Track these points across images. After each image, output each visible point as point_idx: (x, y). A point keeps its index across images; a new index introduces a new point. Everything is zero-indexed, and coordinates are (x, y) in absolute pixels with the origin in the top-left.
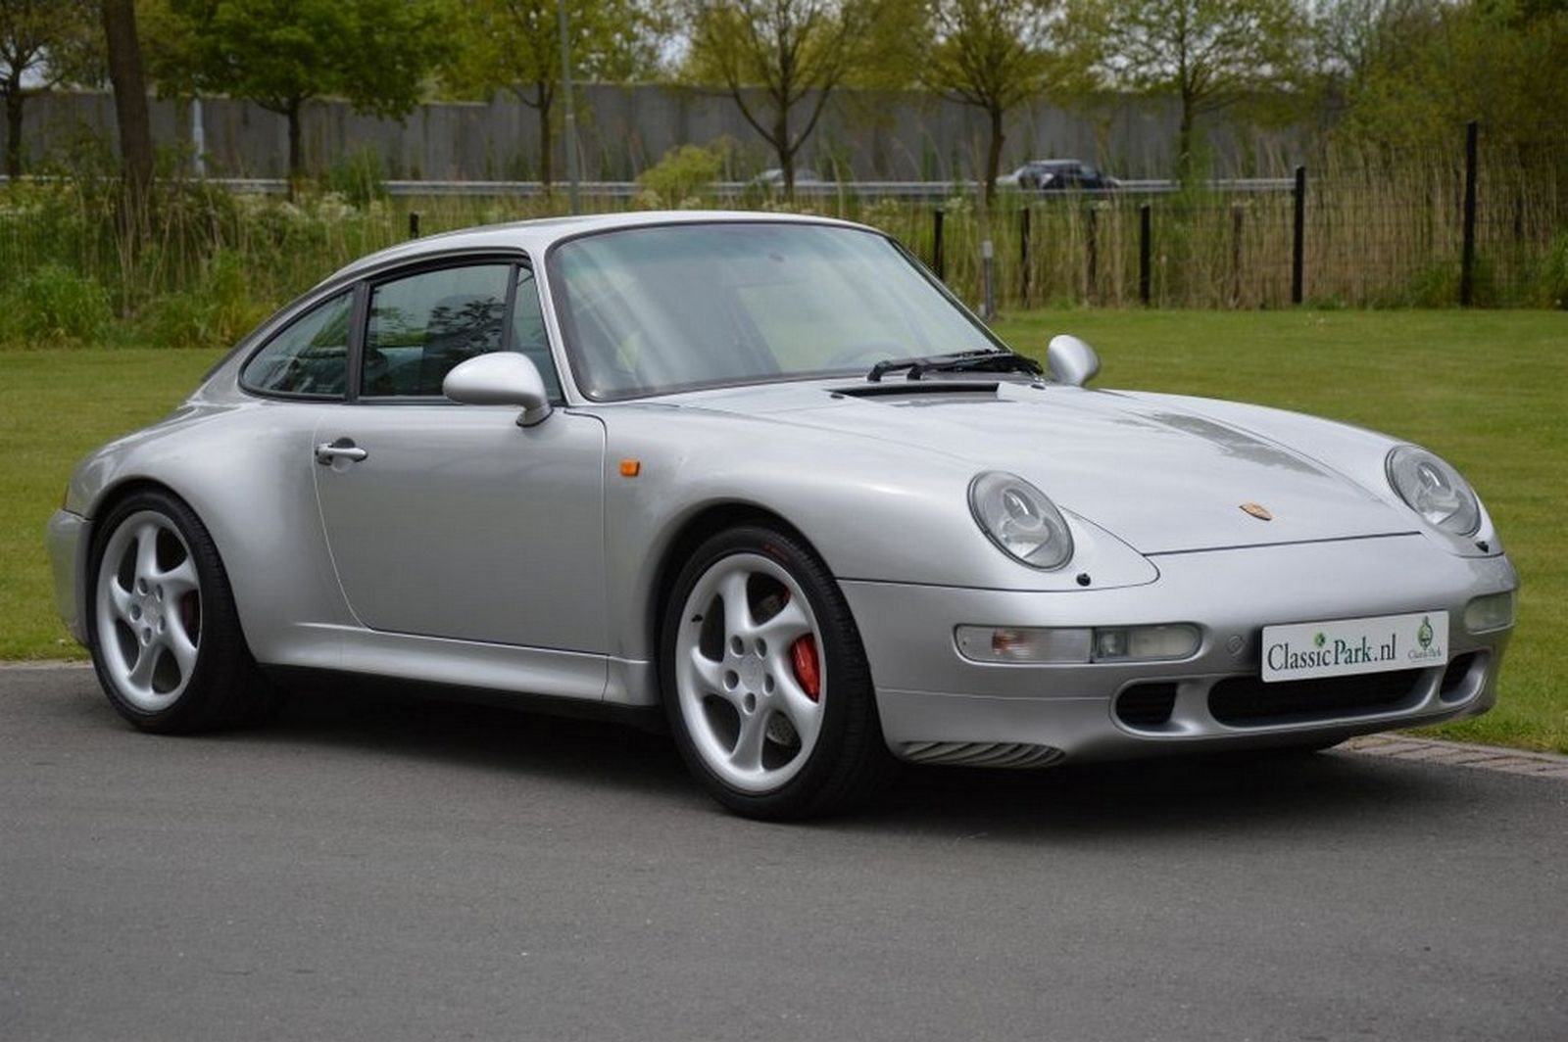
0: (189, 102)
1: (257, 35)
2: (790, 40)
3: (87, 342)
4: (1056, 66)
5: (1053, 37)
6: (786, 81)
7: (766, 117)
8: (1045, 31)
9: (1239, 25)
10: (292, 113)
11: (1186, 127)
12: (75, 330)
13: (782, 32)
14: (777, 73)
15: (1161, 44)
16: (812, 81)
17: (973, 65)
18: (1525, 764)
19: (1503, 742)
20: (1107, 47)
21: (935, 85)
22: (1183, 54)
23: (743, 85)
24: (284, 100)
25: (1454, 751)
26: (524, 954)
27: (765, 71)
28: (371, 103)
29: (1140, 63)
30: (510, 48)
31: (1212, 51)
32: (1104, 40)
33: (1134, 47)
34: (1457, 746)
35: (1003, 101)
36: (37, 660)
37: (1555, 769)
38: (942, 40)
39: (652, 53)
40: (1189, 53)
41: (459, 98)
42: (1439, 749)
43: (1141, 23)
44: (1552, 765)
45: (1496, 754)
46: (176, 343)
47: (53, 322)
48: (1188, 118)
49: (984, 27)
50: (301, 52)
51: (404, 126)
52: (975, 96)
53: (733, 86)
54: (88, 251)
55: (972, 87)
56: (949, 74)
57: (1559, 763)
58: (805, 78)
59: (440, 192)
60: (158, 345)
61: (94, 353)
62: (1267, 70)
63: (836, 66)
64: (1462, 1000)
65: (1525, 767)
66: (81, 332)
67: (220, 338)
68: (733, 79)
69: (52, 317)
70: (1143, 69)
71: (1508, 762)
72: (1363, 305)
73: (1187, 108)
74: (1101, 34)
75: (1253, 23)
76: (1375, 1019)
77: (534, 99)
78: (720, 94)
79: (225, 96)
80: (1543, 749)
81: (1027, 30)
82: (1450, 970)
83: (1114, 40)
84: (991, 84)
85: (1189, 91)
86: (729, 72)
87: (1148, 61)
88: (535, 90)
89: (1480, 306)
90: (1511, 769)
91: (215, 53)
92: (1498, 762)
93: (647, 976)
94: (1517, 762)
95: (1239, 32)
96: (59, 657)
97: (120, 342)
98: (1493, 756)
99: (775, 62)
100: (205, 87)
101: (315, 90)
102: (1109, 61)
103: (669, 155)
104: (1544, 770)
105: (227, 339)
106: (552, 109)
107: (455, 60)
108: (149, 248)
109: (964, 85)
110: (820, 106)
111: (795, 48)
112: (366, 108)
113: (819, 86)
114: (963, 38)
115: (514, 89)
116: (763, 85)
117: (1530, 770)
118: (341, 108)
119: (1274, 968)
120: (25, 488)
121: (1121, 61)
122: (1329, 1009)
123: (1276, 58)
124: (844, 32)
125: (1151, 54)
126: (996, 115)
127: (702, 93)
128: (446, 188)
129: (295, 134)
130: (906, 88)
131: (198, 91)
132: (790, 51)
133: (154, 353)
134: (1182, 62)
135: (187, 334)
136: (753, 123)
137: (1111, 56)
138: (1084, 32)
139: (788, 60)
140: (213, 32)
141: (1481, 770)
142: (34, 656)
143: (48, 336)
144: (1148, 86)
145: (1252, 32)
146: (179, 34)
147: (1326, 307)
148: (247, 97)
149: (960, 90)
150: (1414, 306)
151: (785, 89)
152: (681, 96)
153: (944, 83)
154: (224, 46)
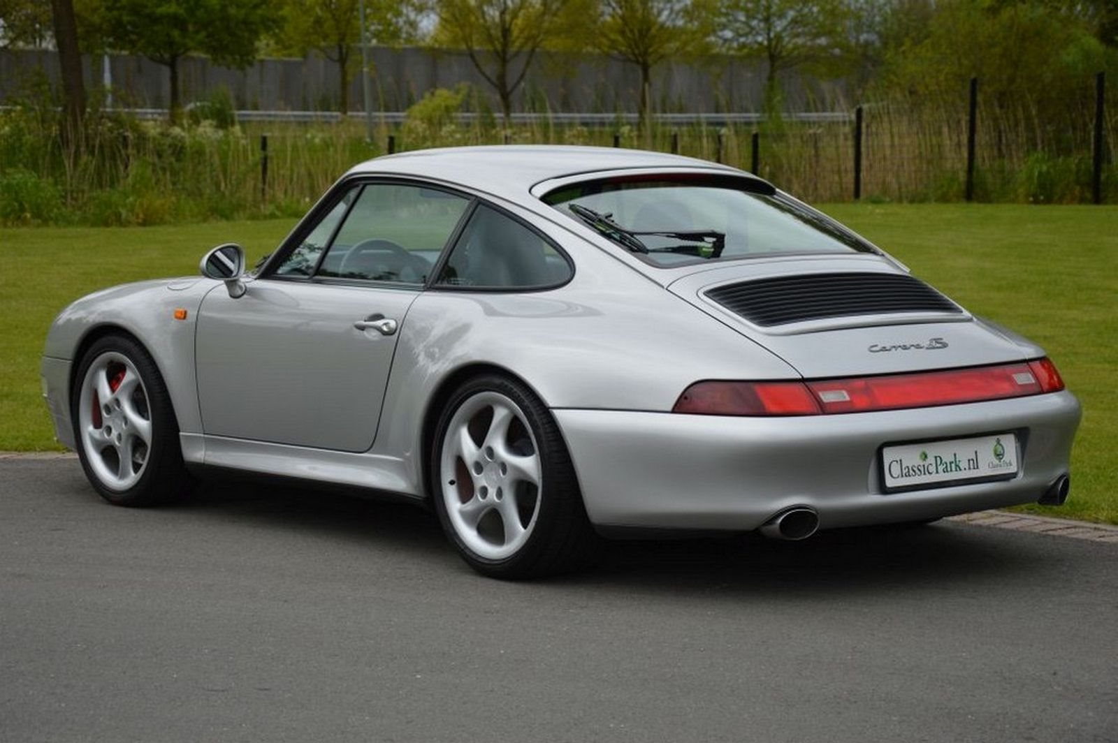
0: (101, 57)
1: (147, 11)
2: (508, 18)
3: (45, 222)
4: (684, 37)
5: (683, 17)
6: (505, 45)
7: (491, 69)
8: (677, 14)
9: (806, 10)
10: (172, 65)
11: (771, 78)
12: (37, 215)
13: (503, 13)
14: (498, 39)
15: (754, 23)
16: (522, 46)
17: (629, 34)
18: (1089, 532)
19: (1070, 516)
20: (719, 25)
21: (606, 49)
22: (769, 30)
23: (476, 48)
24: (167, 56)
25: (1037, 522)
26: (419, 676)
27: (490, 39)
28: (224, 58)
29: (741, 36)
30: (318, 22)
31: (789, 28)
32: (716, 19)
33: (738, 25)
34: (1040, 519)
35: (650, 60)
36: (39, 452)
37: (1112, 536)
38: (608, 19)
39: (413, 25)
40: (773, 29)
41: (284, 55)
42: (1027, 521)
43: (742, 9)
44: (1108, 533)
45: (1068, 524)
46: (106, 224)
47: (22, 210)
48: (772, 71)
49: (637, 11)
50: (178, 22)
51: (245, 75)
52: (631, 57)
53: (470, 48)
54: (44, 159)
55: (629, 50)
56: (613, 41)
57: (1112, 531)
58: (517, 44)
59: (272, 119)
60: (94, 225)
61: (51, 230)
62: (823, 41)
63: (538, 36)
64: (1090, 714)
65: (1089, 534)
66: (42, 216)
67: (136, 220)
68: (470, 44)
69: (21, 205)
70: (742, 40)
71: (1077, 530)
72: (900, 200)
73: (772, 66)
74: (714, 15)
75: (815, 9)
76: (1033, 729)
77: (336, 56)
78: (460, 54)
79: (125, 53)
80: (1100, 521)
81: (666, 13)
82: (1077, 690)
83: (723, 20)
84: (642, 48)
85: (773, 55)
86: (467, 39)
87: (746, 35)
88: (337, 50)
89: (980, 202)
90: (1080, 536)
91: (120, 23)
92: (1069, 530)
93: (508, 694)
94: (1082, 531)
95: (806, 15)
96: (56, 449)
97: (69, 223)
98: (1066, 526)
99: (497, 33)
100: (112, 46)
101: (188, 49)
102: (720, 34)
103: (427, 95)
104: (1103, 536)
105: (140, 221)
106: (348, 64)
107: (281, 28)
108: (85, 158)
109: (623, 49)
110: (528, 63)
111: (511, 24)
112: (220, 61)
113: (527, 48)
114: (623, 17)
115: (322, 50)
116: (490, 48)
117: (1093, 536)
118: (204, 62)
119: (952, 688)
120: (17, 327)
121: (728, 34)
122: (998, 720)
123: (830, 33)
124: (544, 14)
125: (747, 30)
126: (646, 68)
127: (448, 52)
128: (275, 116)
129: (174, 79)
130: (584, 50)
131: (108, 50)
132: (507, 26)
133: (94, 231)
134: (768, 34)
135: (114, 218)
136: (484, 74)
137: (722, 30)
138: (704, 14)
139: (506, 32)
140: (118, 9)
141: (1060, 536)
142: (38, 449)
143: (19, 217)
144: (746, 51)
145: (815, 15)
146: (95, 10)
147: (876, 201)
148: (140, 53)
149: (620, 52)
150: (936, 201)
151: (504, 51)
152: (434, 55)
153: (610, 47)
154: (125, 19)
